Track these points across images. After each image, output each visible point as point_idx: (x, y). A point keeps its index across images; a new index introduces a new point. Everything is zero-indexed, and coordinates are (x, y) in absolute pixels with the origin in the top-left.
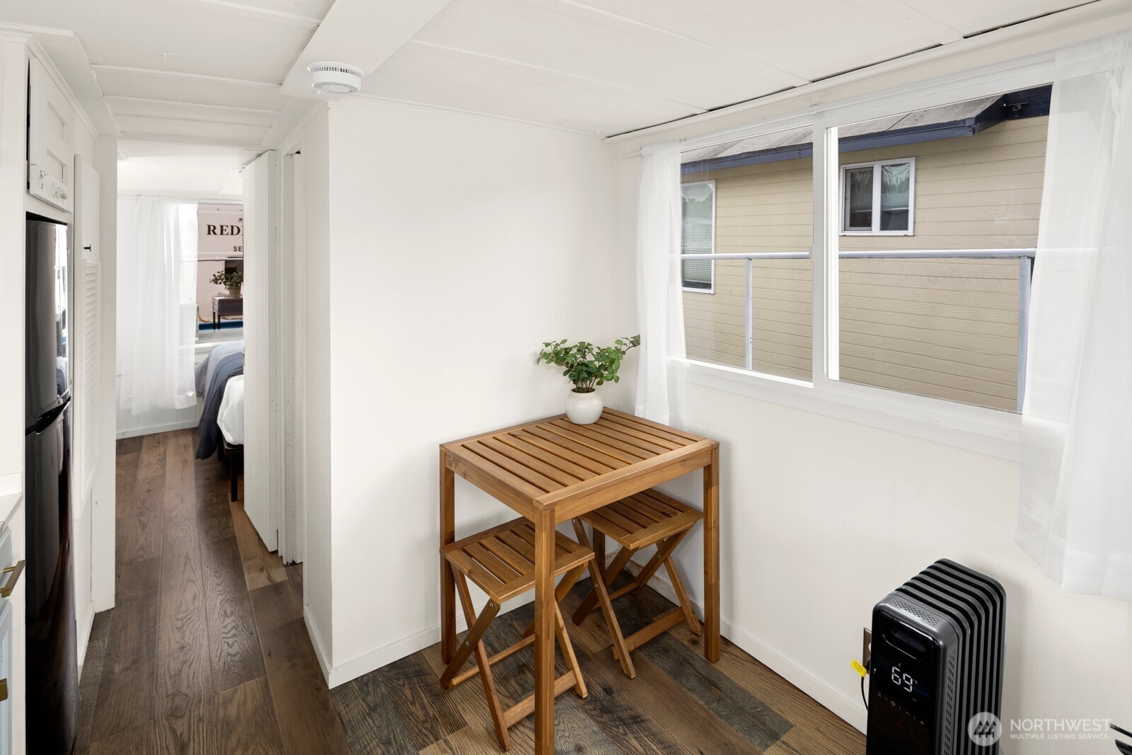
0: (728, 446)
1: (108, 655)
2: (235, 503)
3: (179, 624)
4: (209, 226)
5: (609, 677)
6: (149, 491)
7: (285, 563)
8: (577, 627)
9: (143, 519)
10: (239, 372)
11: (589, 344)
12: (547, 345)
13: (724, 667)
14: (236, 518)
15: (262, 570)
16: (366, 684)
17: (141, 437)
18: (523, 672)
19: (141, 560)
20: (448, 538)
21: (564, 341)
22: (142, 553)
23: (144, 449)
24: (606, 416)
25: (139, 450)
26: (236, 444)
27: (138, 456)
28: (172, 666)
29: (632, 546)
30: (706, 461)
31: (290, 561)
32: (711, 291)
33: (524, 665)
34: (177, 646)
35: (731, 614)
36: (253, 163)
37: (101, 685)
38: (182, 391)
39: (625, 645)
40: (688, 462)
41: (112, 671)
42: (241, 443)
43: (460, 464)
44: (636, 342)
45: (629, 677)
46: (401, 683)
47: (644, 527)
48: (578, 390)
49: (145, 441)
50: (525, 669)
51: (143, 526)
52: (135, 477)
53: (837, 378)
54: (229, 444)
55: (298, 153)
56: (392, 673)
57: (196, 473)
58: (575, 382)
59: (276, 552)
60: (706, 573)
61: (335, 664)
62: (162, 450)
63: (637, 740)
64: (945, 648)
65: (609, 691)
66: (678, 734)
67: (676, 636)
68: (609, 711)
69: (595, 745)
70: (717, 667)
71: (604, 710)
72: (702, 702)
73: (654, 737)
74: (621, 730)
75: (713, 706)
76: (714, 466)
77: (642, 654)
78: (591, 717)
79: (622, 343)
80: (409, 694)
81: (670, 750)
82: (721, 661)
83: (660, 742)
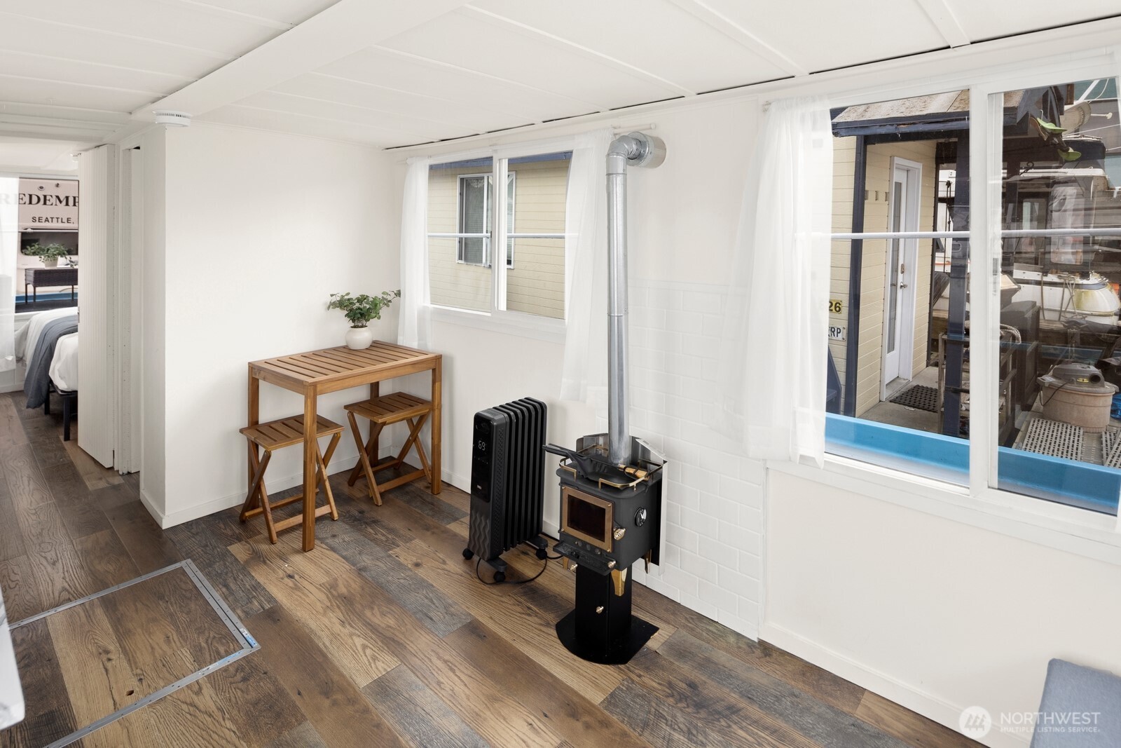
0: (451, 359)
2: (68, 442)
5: (365, 507)
7: (121, 473)
8: (350, 488)
10: (73, 330)
11: (367, 296)
12: (332, 295)
13: (444, 497)
15: (100, 479)
20: (254, 422)
21: (348, 294)
24: (374, 344)
26: (70, 390)
29: (380, 421)
30: (432, 366)
31: (125, 472)
35: (452, 466)
36: (91, 151)
39: (377, 490)
40: (416, 366)
42: (75, 389)
43: (262, 372)
44: (398, 294)
45: (378, 505)
46: (217, 523)
47: (392, 412)
48: (355, 327)
53: (505, 310)
54: (62, 392)
55: (138, 148)
58: (354, 321)
59: (112, 468)
60: (432, 438)
61: (167, 513)
63: (372, 529)
64: (497, 426)
65: (361, 512)
66: (398, 524)
67: (416, 485)
68: (359, 520)
69: (345, 534)
70: (437, 496)
71: (356, 519)
72: (420, 511)
73: (383, 527)
74: (364, 526)
75: (426, 512)
76: (437, 370)
77: (391, 496)
78: (347, 523)
79: (387, 294)
80: (222, 526)
81: (391, 531)
82: (441, 494)
83: (386, 528)
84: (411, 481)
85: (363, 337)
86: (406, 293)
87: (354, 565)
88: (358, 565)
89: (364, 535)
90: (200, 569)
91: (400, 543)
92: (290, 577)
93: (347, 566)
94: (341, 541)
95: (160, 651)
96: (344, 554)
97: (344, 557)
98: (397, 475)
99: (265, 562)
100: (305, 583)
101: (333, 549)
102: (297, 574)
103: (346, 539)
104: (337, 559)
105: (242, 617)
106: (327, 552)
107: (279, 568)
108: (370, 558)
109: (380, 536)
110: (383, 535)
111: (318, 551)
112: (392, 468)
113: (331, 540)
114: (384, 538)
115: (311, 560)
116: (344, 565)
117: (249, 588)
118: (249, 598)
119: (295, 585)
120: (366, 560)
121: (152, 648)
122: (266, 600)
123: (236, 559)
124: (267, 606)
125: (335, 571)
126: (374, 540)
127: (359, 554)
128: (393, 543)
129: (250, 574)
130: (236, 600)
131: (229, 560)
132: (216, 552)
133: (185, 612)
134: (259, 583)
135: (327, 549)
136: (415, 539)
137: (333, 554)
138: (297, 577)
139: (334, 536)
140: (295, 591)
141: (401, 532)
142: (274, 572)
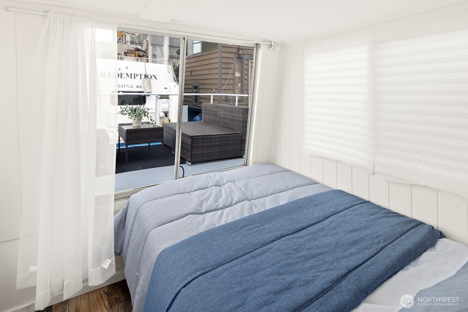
4: (102, 73)
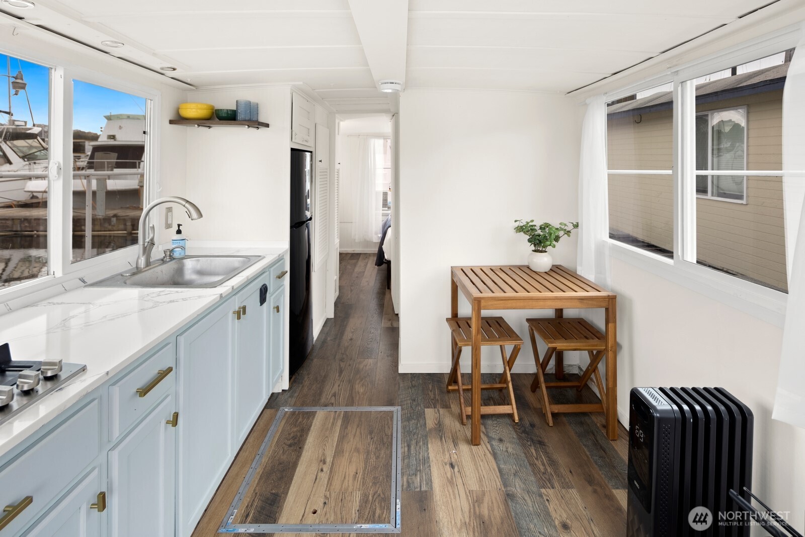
1: (327, 333)
3: (353, 330)
5: (536, 420)
6: (357, 277)
9: (352, 288)
12: (516, 221)
13: (618, 446)
14: (387, 296)
15: (390, 320)
16: (415, 377)
17: (361, 254)
18: (490, 400)
19: (347, 303)
21: (532, 221)
22: (348, 301)
23: (360, 259)
25: (358, 259)
26: (389, 260)
27: (357, 261)
28: (346, 344)
29: (550, 345)
30: (606, 304)
32: (744, 202)
33: (492, 397)
34: (350, 338)
37: (323, 342)
38: (376, 234)
39: (549, 408)
41: (327, 339)
44: (576, 226)
45: (548, 425)
46: (429, 382)
48: (535, 251)
49: (361, 256)
50: (491, 399)
51: (351, 291)
52: (354, 270)
53: (695, 263)
54: (386, 260)
56: (427, 377)
57: (378, 273)
58: (534, 246)
60: (607, 380)
61: (401, 362)
62: (367, 261)
63: (535, 450)
64: (660, 419)
65: (532, 425)
66: (562, 459)
67: (594, 418)
68: (528, 434)
69: (510, 442)
70: (612, 443)
71: (524, 432)
72: (588, 453)
73: (546, 453)
74: (529, 443)
75: (595, 458)
76: (610, 310)
77: (564, 419)
78: (516, 431)
79: (565, 225)
80: (430, 387)
81: (553, 463)
82: (618, 442)
83: (548, 457)
84: (590, 413)
85: (543, 261)
86: (584, 225)
87: (505, 485)
88: (509, 489)
89: (525, 454)
90: (402, 420)
91: (556, 484)
92: (452, 466)
93: (499, 483)
94: (504, 449)
95: (347, 484)
96: (502, 466)
97: (500, 471)
98: (579, 400)
99: (441, 439)
100: (459, 481)
101: (495, 455)
102: (458, 466)
103: (510, 450)
104: (494, 470)
105: (405, 487)
106: (489, 455)
107: (448, 451)
108: (523, 486)
109: (539, 463)
110: (543, 464)
111: (483, 449)
112: (575, 389)
113: (497, 444)
114: (542, 467)
115: (473, 456)
116: (497, 480)
117: (421, 458)
118: (416, 469)
119: (452, 479)
120: (517, 487)
121: (345, 477)
122: (426, 480)
123: (425, 424)
124: (424, 488)
125: (487, 483)
126: (532, 465)
127: (514, 475)
128: (549, 481)
129: (427, 445)
130: (408, 466)
131: (421, 422)
132: (417, 409)
133: (376, 455)
134: (429, 458)
135: (490, 452)
136: (572, 487)
137: (493, 460)
138: (456, 469)
139: (501, 440)
140: (448, 484)
141: (562, 470)
142: (443, 453)
